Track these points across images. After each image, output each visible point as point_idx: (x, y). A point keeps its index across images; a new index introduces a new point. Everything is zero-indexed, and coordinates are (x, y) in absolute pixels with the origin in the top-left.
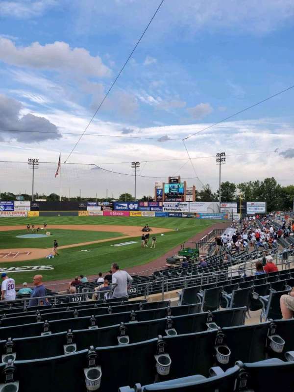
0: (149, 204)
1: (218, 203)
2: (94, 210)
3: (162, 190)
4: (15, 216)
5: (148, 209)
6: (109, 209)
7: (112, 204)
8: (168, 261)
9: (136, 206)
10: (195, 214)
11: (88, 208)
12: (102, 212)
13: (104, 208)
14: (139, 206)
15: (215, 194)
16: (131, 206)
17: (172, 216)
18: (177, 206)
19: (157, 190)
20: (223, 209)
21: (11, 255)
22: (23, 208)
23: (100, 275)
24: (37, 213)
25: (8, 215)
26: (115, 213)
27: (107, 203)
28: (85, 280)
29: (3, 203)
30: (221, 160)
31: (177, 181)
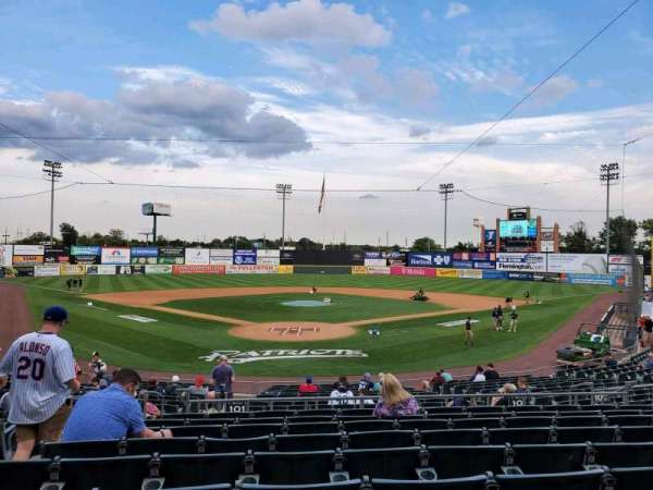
0: (470, 257)
1: (605, 256)
2: (374, 265)
3: (496, 232)
4: (258, 272)
5: (469, 265)
6: (401, 265)
7: (406, 258)
8: (560, 355)
10: (559, 275)
11: (366, 261)
12: (388, 268)
13: (391, 261)
14: (452, 260)
15: (594, 239)
16: (439, 260)
17: (514, 278)
18: (523, 260)
19: (485, 232)
20: (614, 267)
21: (291, 332)
22: (269, 260)
23: (480, 370)
24: (289, 269)
25: (248, 270)
26: (410, 271)
27: (395, 255)
28: (448, 377)
29: (241, 252)
30: (609, 177)
31: (523, 216)
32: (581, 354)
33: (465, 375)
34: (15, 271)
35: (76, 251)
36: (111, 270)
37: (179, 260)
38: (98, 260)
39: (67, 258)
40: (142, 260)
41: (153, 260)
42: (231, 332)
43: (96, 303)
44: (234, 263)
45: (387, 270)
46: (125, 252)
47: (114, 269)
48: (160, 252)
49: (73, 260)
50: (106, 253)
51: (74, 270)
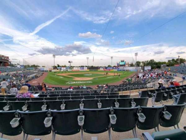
1: (136, 67)
2: (101, 69)
5: (115, 69)
6: (105, 69)
7: (106, 68)
8: (123, 82)
9: (112, 68)
10: (129, 70)
14: (113, 68)
15: (134, 65)
16: (111, 68)
17: (122, 71)
18: (123, 68)
19: (118, 64)
20: (137, 69)
21: (83, 79)
22: (86, 69)
23: (104, 84)
24: (89, 70)
25: (83, 70)
26: (107, 70)
28: (100, 86)
29: (81, 68)
30: (136, 55)
31: (123, 61)
33: (102, 85)
34: (49, 71)
35: (58, 68)
36: (63, 71)
37: (73, 69)
38: (61, 69)
40: (67, 69)
41: (69, 69)
42: (74, 79)
43: (57, 75)
45: (103, 70)
46: (65, 68)
49: (57, 69)
50: (62, 68)
51: (58, 71)
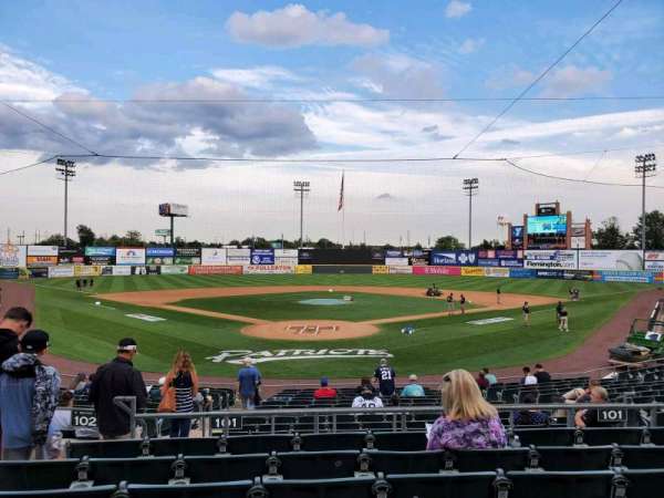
0: (496, 255)
1: (641, 253)
2: (396, 264)
3: (524, 228)
4: (275, 272)
5: (496, 263)
6: (423, 264)
7: (429, 256)
9: (472, 258)
10: (591, 272)
11: (388, 260)
12: (410, 267)
13: (414, 260)
14: (477, 258)
15: (627, 235)
16: (463, 258)
17: (543, 277)
18: (552, 258)
19: (512, 229)
20: (651, 263)
21: (309, 330)
22: (287, 261)
24: (307, 269)
25: (266, 270)
26: (433, 270)
27: (418, 253)
28: (493, 379)
29: (258, 252)
30: (645, 169)
31: (552, 212)
32: (638, 353)
34: (29, 272)
35: (90, 251)
36: (126, 271)
37: (195, 261)
38: (112, 260)
39: (81, 259)
40: (158, 260)
41: (169, 261)
44: (252, 263)
45: (409, 270)
46: (141, 253)
47: (130, 270)
48: (175, 252)
49: (87, 261)
50: (121, 253)
51: (88, 271)
